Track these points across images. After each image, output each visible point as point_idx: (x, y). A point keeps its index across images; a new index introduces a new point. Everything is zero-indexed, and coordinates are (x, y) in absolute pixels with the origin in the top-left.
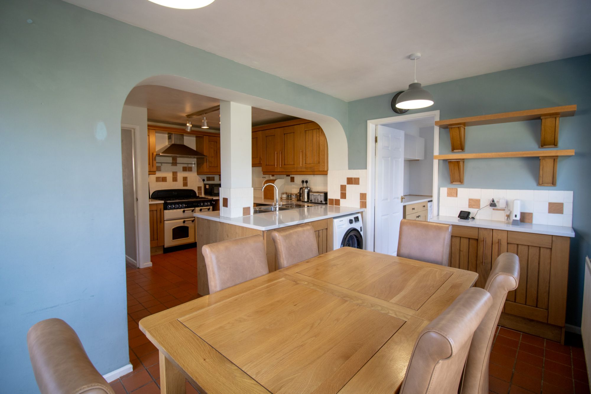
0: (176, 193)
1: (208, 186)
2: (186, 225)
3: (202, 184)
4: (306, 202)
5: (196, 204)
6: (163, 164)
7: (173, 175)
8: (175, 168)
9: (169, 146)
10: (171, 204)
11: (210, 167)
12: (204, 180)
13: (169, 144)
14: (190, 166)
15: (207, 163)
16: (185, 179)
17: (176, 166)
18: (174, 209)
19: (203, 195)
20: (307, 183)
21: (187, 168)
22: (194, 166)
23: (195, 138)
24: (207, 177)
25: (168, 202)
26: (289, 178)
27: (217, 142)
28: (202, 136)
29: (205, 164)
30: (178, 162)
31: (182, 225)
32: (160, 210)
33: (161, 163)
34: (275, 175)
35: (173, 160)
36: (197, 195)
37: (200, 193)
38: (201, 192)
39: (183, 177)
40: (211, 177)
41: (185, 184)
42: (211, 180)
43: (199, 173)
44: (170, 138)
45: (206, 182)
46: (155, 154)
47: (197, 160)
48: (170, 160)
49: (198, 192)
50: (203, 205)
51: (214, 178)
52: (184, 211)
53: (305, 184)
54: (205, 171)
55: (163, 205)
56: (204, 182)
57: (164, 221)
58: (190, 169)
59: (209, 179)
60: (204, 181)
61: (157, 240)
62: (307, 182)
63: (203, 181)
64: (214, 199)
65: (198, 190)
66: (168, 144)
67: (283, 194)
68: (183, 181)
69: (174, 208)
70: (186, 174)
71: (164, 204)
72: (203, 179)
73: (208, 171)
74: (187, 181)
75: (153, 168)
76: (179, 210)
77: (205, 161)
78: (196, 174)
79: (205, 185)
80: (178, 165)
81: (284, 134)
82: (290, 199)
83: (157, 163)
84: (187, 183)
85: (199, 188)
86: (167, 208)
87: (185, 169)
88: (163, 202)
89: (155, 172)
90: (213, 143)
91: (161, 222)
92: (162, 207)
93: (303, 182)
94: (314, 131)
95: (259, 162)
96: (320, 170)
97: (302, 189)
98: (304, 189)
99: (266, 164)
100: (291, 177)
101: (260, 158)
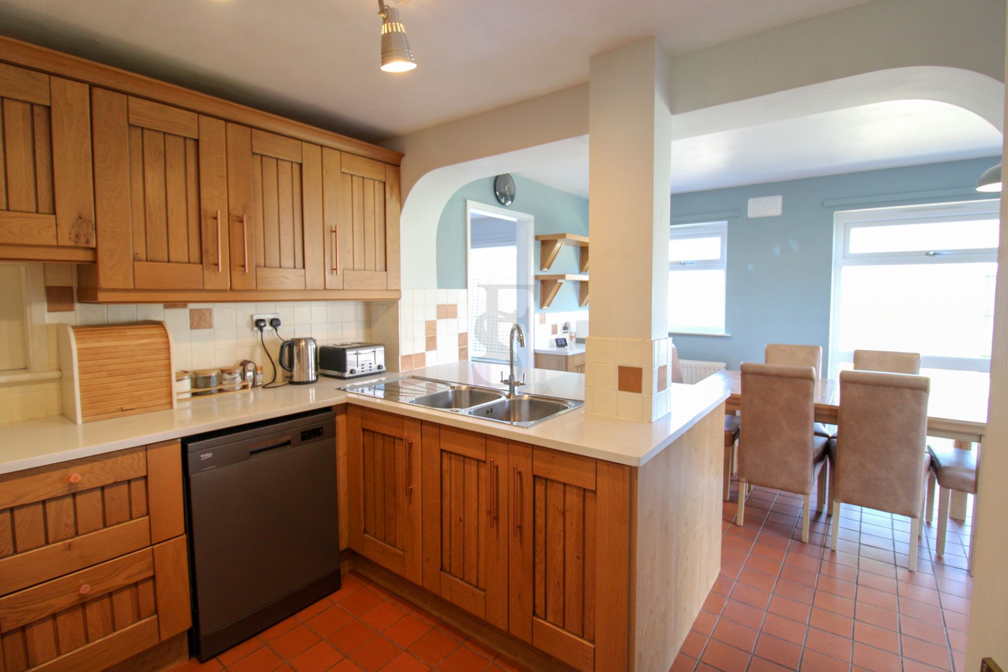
4: (312, 382)
20: (278, 328)
53: (268, 331)
62: (275, 323)
67: (179, 377)
81: (253, 154)
82: (213, 389)
93: (259, 324)
94: (369, 184)
95: (70, 239)
96: (389, 289)
97: (296, 347)
98: (303, 344)
99: (137, 254)
100: (191, 310)
101: (80, 218)
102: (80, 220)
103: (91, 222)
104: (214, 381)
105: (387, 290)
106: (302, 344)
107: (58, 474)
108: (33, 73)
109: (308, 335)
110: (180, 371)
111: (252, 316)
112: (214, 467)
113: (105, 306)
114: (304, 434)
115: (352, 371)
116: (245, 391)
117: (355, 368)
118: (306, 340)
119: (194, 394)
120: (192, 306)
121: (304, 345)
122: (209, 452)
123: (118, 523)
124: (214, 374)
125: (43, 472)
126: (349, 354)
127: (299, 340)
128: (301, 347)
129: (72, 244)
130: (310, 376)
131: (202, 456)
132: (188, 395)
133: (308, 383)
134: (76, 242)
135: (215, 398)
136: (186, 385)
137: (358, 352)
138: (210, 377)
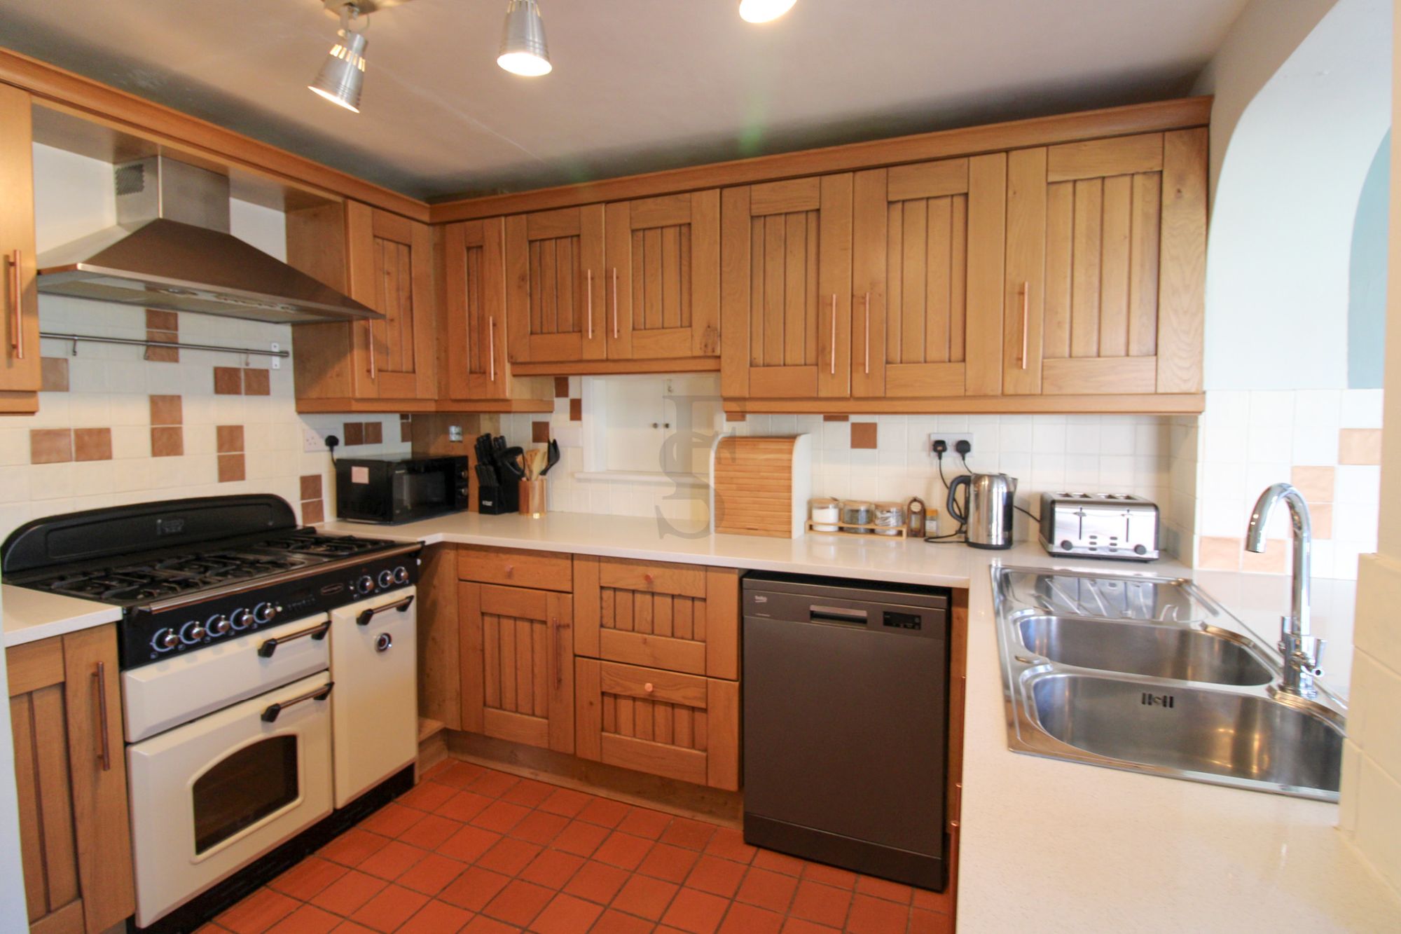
0: (175, 526)
1: (365, 470)
2: (280, 728)
3: (322, 465)
4: (997, 548)
5: (339, 588)
6: (80, 345)
7: (155, 415)
8: (163, 377)
9: (123, 234)
10: (174, 618)
11: (380, 371)
12: (332, 442)
13: (126, 220)
14: (257, 362)
15: (367, 347)
16: (230, 438)
17: (175, 359)
18: (203, 643)
19: (329, 524)
20: (967, 455)
21: (242, 375)
22: (282, 372)
23: (280, 217)
24: (347, 427)
25: (156, 607)
26: (843, 430)
27: (410, 247)
28: (339, 199)
29: (357, 354)
30: (183, 338)
31: (259, 733)
32: (97, 675)
33: (73, 338)
34: (748, 417)
35: (150, 324)
36: (300, 522)
37: (314, 510)
38: (319, 505)
39: (220, 430)
40: (368, 425)
41: (231, 467)
42: (368, 442)
43: (306, 405)
44: (127, 184)
45: (343, 451)
46: (28, 267)
47: (293, 333)
48: (133, 321)
49: (304, 507)
50: (376, 585)
51: (377, 427)
52: (267, 650)
53: (950, 457)
54: (358, 395)
55: (113, 632)
56: (332, 450)
57: (127, 744)
58: (258, 384)
59: (355, 434)
60: (336, 448)
61: (80, 894)
62: (963, 447)
63: (327, 448)
64: (428, 543)
65: (303, 497)
66: (119, 224)
67: (823, 504)
68: (220, 447)
69: (197, 640)
70: (235, 410)
71: (119, 624)
72: (326, 435)
73: (374, 395)
74: (242, 449)
75: (10, 365)
76: (231, 648)
77: (356, 340)
78: (291, 406)
79: (343, 469)
80: (183, 353)
81: (890, 203)
82: (862, 527)
83: (45, 335)
84: (241, 459)
85: (310, 485)
86: (152, 650)
87: (227, 382)
88: (114, 613)
89: (32, 393)
90: (392, 246)
91: (102, 760)
92: (109, 651)
93: (939, 447)
94: (1119, 189)
95: (701, 348)
96: (1160, 391)
97: (975, 486)
98: (985, 483)
99: (755, 359)
100: (854, 425)
101: (709, 327)
102: (709, 329)
103: (717, 330)
104: (862, 517)
105: (1156, 393)
106: (983, 483)
107: (641, 570)
108: (680, 196)
109: (995, 472)
110: (829, 498)
111: (929, 436)
112: (768, 616)
113: (795, 416)
114: (888, 617)
115: (1066, 544)
116: (899, 538)
117: (1074, 540)
118: (991, 477)
119: (841, 529)
120: (854, 419)
121: (986, 485)
122: (764, 595)
123: (682, 638)
124: (863, 508)
125: (632, 564)
126: (1060, 512)
127: (979, 477)
128: (982, 488)
129: (701, 353)
130: (994, 537)
131: (757, 597)
132: (833, 529)
133: (988, 547)
134: (705, 352)
135: (862, 539)
136: (829, 516)
137: (1084, 511)
138: (857, 511)
